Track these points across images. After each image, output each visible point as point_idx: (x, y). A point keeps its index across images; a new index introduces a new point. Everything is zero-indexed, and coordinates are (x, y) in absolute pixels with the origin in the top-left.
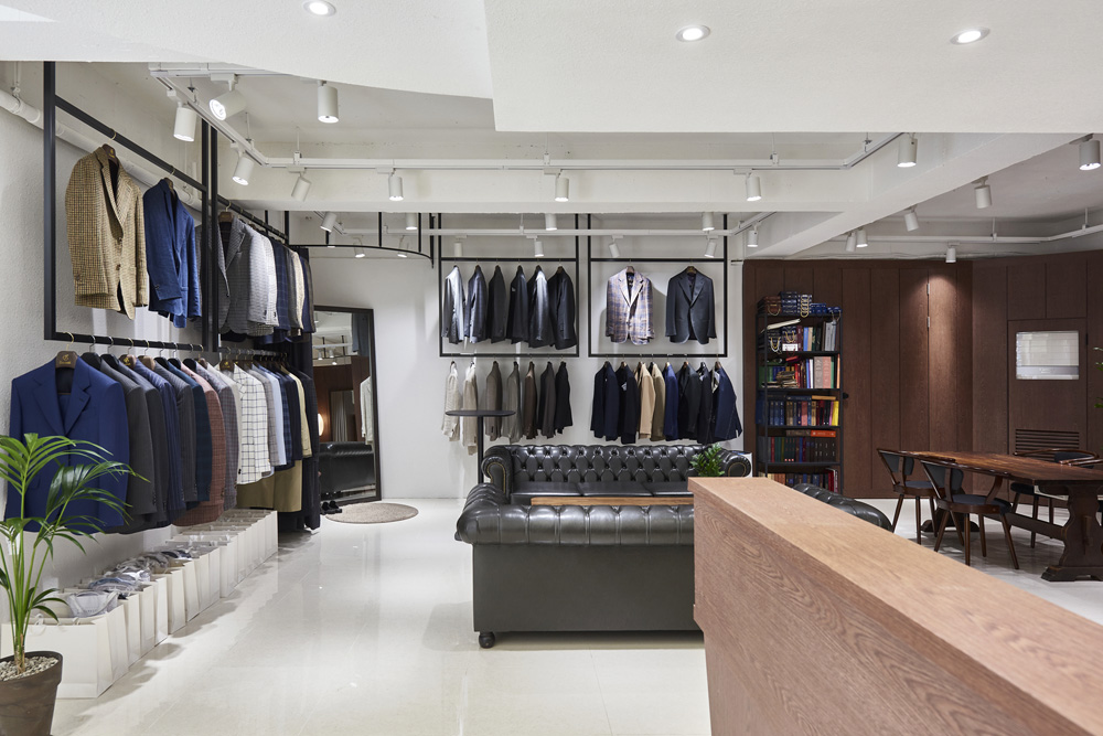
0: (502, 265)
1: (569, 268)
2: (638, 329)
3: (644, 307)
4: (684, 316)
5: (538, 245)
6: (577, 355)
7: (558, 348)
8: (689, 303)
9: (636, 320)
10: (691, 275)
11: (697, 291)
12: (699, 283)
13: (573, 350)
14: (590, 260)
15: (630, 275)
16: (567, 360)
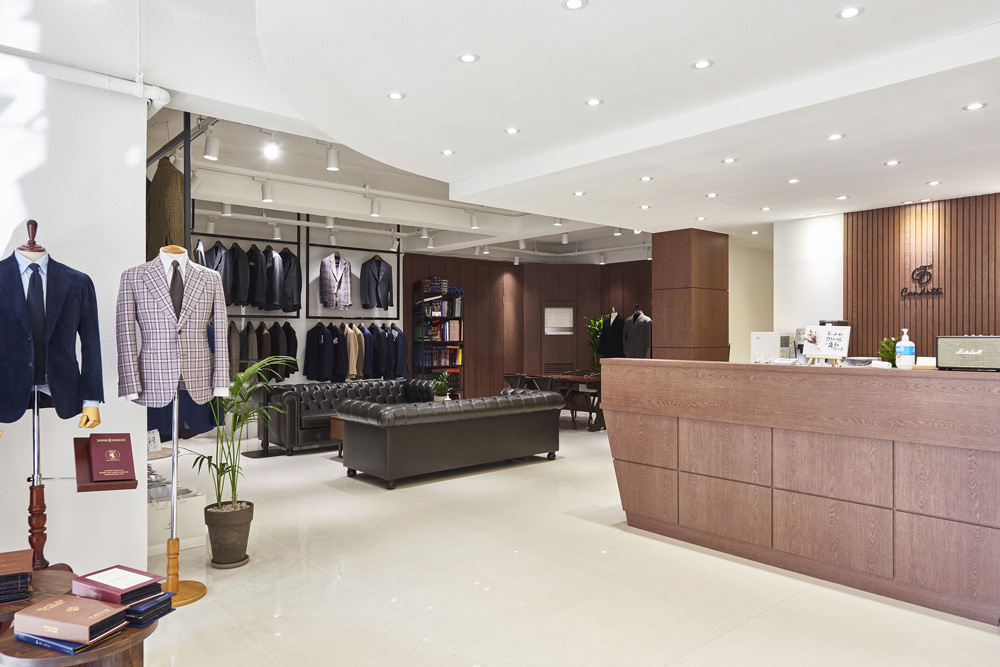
0: (258, 244)
1: (293, 249)
2: (342, 298)
3: (346, 282)
4: (373, 291)
5: (277, 231)
6: (298, 317)
7: (285, 311)
8: (377, 281)
9: (341, 292)
10: (378, 262)
11: (382, 273)
12: (383, 268)
13: (295, 314)
14: (308, 245)
15: (337, 258)
16: (289, 320)
